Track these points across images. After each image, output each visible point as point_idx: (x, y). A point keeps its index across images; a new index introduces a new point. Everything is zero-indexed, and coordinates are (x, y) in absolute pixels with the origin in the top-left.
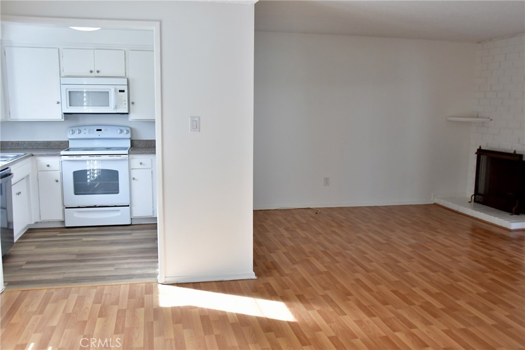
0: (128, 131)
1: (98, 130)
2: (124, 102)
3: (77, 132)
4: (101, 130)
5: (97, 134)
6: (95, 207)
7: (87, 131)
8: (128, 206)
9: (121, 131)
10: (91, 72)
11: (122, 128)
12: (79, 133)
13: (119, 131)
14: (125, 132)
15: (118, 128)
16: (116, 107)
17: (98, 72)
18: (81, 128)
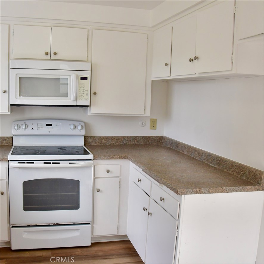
0: (82, 126)
1: (47, 125)
2: (86, 93)
3: (24, 127)
4: (50, 125)
5: (46, 130)
6: (49, 225)
7: (35, 127)
8: (89, 224)
9: (75, 127)
10: (47, 54)
11: (75, 123)
12: (26, 128)
13: (72, 127)
14: (79, 127)
15: (71, 122)
16: (76, 99)
17: (55, 54)
18: (27, 122)
